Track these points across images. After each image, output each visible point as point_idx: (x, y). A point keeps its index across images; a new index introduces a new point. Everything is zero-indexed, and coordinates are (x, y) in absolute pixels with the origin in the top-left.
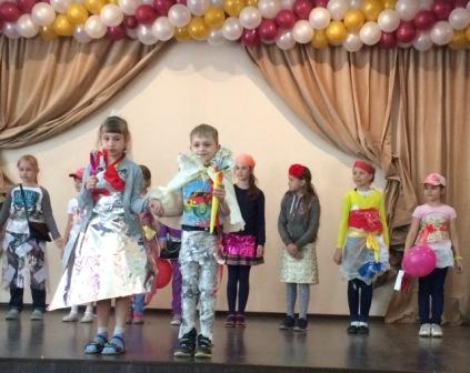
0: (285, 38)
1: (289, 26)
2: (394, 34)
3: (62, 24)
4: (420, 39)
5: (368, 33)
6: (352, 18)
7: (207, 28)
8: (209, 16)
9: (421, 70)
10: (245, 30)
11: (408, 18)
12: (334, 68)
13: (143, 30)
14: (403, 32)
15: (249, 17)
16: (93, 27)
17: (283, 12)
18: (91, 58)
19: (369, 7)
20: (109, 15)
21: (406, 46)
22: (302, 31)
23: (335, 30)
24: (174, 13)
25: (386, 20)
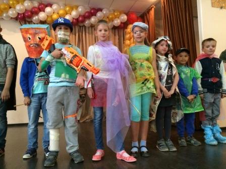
0: (35, 18)
1: (37, 13)
2: (77, 20)
4: (86, 22)
6: (61, 12)
7: (2, 12)
8: (2, 7)
9: (87, 34)
10: (18, 14)
11: (82, 14)
14: (80, 19)
19: (67, 9)
21: (81, 25)
23: (55, 16)
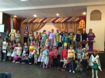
0: (55, 22)
1: (56, 21)
2: (65, 21)
3: (37, 21)
4: (68, 21)
5: (63, 21)
6: (61, 19)
7: (49, 21)
8: (49, 20)
11: (66, 19)
12: (60, 24)
13: (44, 22)
15: (52, 20)
16: (39, 21)
17: (55, 19)
18: (40, 24)
20: (40, 20)
22: (57, 21)
23: (60, 21)
24: (46, 20)
25: (64, 19)
